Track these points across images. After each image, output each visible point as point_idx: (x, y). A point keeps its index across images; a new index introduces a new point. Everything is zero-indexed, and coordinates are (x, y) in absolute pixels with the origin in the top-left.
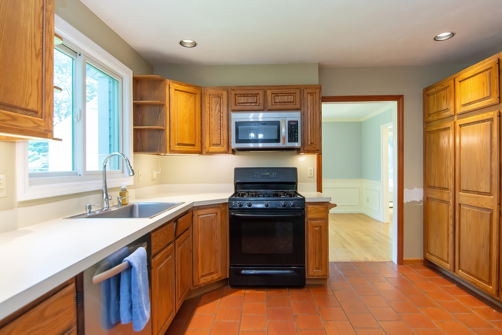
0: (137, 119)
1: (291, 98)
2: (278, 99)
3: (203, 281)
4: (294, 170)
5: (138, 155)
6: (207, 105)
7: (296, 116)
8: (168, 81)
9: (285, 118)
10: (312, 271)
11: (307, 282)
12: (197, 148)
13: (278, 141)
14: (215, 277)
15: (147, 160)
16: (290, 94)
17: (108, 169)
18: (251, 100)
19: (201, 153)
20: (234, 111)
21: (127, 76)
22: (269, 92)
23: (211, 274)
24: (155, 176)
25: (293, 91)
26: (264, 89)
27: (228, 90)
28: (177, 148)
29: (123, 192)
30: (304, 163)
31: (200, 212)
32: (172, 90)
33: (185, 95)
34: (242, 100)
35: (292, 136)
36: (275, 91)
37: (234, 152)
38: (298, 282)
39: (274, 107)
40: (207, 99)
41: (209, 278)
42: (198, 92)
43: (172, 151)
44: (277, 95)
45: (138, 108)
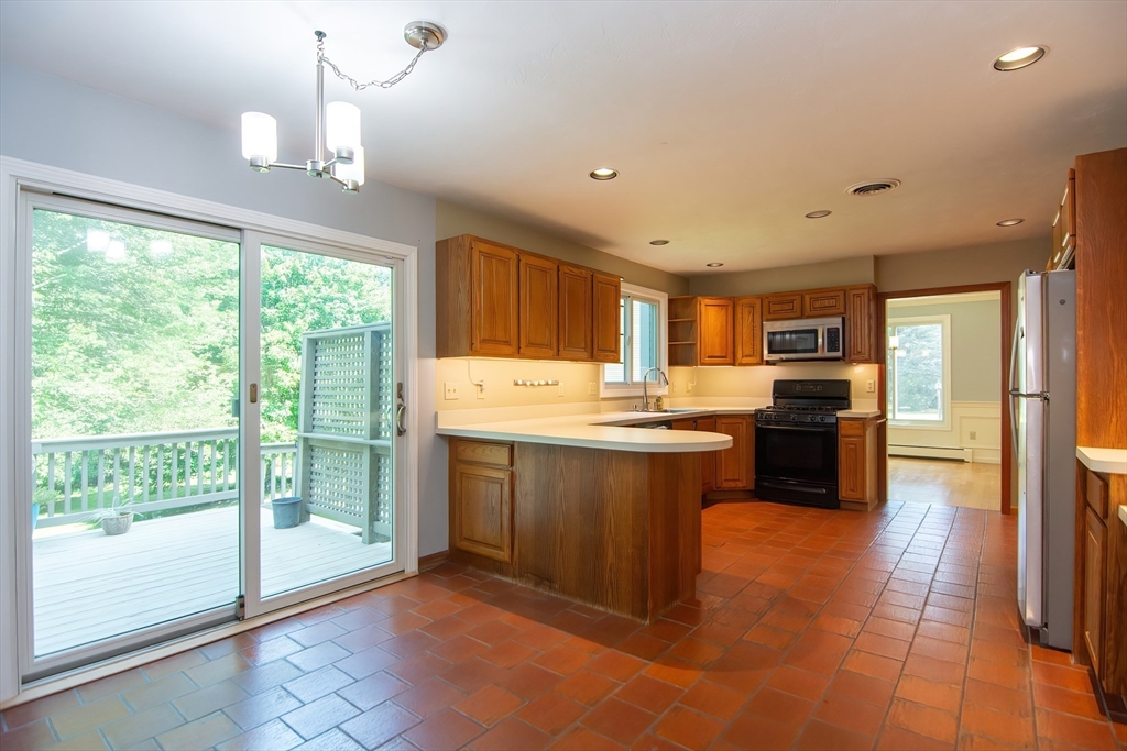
0: (672, 336)
1: (832, 302)
2: (817, 304)
3: (725, 485)
4: (847, 384)
5: (672, 368)
6: (740, 316)
7: (836, 322)
8: (699, 298)
9: (822, 325)
10: (844, 492)
11: (842, 505)
12: (729, 360)
13: (815, 350)
14: (740, 485)
15: (681, 373)
16: (832, 298)
17: (648, 380)
18: (786, 307)
19: (734, 364)
20: (768, 320)
21: (663, 299)
22: (807, 298)
23: (734, 480)
24: (690, 388)
25: (836, 294)
26: (801, 294)
27: (761, 298)
28: (708, 360)
29: (659, 399)
30: (861, 375)
31: (724, 421)
32: (703, 306)
33: (716, 308)
34: (777, 307)
35: (832, 346)
36: (812, 296)
37: (768, 363)
38: (829, 501)
39: (814, 313)
40: (739, 310)
41: (733, 484)
42: (731, 303)
43: (702, 364)
44: (817, 299)
45: (672, 326)
